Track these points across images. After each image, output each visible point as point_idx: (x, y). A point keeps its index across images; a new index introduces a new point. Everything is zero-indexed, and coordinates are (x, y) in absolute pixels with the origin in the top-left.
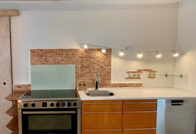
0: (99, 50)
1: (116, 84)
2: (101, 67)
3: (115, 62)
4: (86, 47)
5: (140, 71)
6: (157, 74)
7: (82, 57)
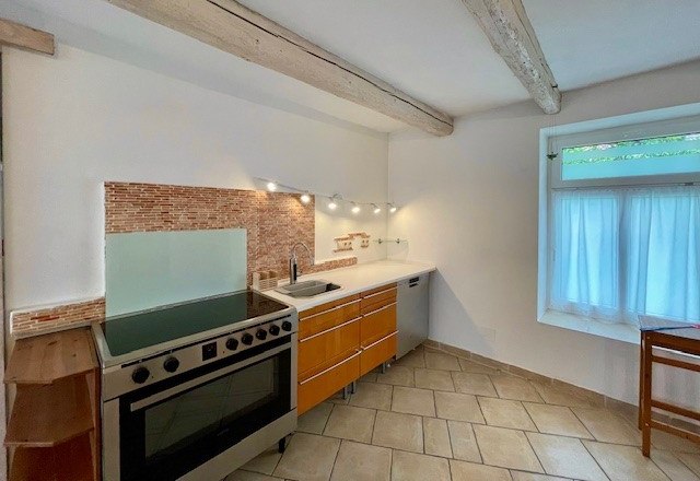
0: (297, 197)
1: (321, 265)
2: (299, 232)
3: (320, 220)
4: (272, 187)
5: (352, 236)
6: (370, 240)
7: (262, 211)
